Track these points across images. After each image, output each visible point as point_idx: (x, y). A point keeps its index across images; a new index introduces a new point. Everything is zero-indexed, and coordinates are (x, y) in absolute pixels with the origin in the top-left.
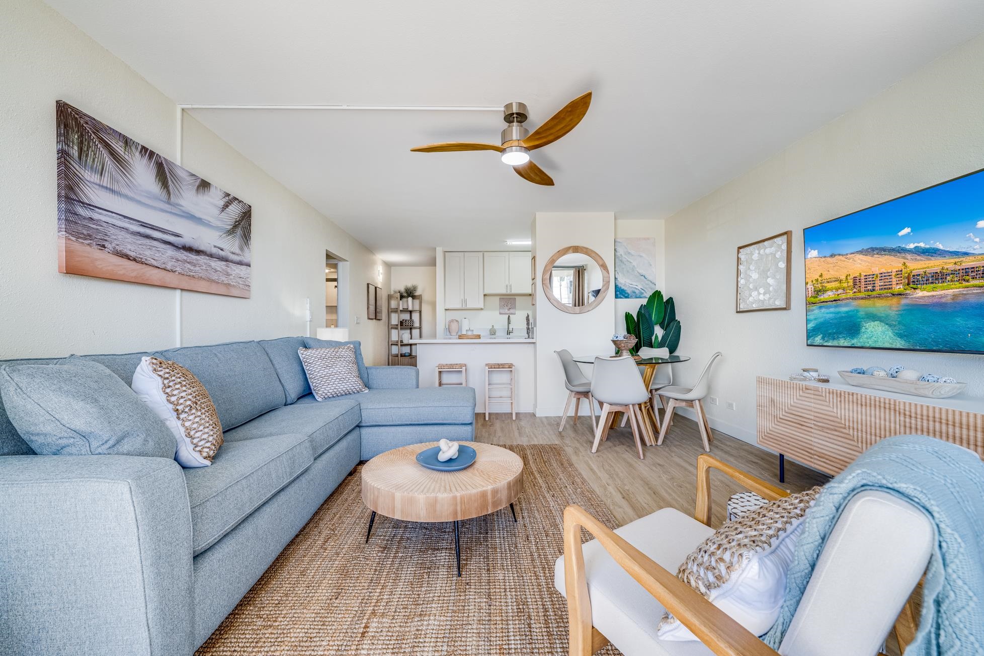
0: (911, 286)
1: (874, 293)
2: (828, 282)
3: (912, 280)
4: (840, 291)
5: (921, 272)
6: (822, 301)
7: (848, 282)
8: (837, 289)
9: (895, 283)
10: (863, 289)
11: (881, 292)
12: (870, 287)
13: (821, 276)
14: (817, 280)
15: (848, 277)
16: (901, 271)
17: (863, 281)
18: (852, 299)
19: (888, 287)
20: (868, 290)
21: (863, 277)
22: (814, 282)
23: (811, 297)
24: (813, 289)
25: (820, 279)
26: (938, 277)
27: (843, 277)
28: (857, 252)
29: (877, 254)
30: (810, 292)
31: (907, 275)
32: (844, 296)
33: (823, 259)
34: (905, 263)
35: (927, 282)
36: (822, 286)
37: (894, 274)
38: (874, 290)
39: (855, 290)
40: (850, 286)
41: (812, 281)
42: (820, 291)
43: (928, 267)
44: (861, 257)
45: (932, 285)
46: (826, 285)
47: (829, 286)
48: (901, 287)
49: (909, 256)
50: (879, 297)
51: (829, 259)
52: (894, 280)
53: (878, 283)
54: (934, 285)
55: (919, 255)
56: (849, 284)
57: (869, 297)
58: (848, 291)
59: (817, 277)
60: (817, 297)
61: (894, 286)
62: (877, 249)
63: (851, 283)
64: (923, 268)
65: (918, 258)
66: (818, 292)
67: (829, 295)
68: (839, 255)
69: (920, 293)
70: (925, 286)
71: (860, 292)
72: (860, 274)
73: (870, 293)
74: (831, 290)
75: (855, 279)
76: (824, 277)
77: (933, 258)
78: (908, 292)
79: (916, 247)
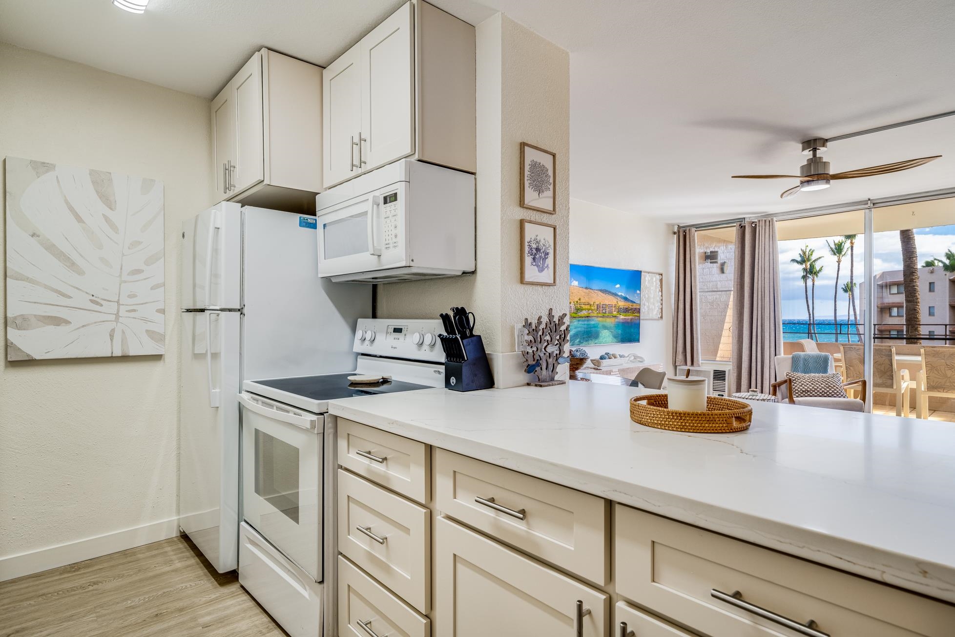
0: (619, 313)
1: (605, 315)
2: (584, 305)
3: (619, 310)
4: (590, 311)
5: (622, 307)
6: (580, 316)
7: (594, 307)
8: (589, 310)
9: (613, 310)
11: (609, 314)
12: (604, 311)
13: (580, 299)
14: (577, 302)
15: (595, 304)
16: (616, 305)
17: (601, 307)
18: (596, 317)
19: (611, 312)
20: (603, 313)
21: (601, 305)
24: (574, 308)
26: (627, 310)
27: (592, 303)
28: (599, 290)
29: (607, 294)
30: (572, 310)
31: (618, 307)
32: (592, 315)
33: (581, 289)
34: (617, 302)
35: (624, 312)
36: (580, 307)
37: (613, 306)
38: (605, 313)
39: (597, 312)
41: (574, 302)
42: (579, 309)
43: (624, 305)
44: (600, 293)
47: (584, 307)
48: (616, 313)
49: (619, 299)
50: (608, 317)
51: (585, 290)
53: (607, 310)
54: (626, 314)
55: (622, 299)
57: (603, 317)
58: (594, 312)
59: (577, 299)
60: (577, 314)
61: (613, 312)
62: (607, 291)
63: (596, 308)
66: (578, 310)
67: (584, 313)
68: (590, 289)
69: (622, 317)
70: (623, 314)
71: (600, 313)
72: (600, 303)
74: (585, 309)
75: (598, 305)
76: (582, 301)
77: (626, 302)
78: (618, 315)
79: (621, 295)
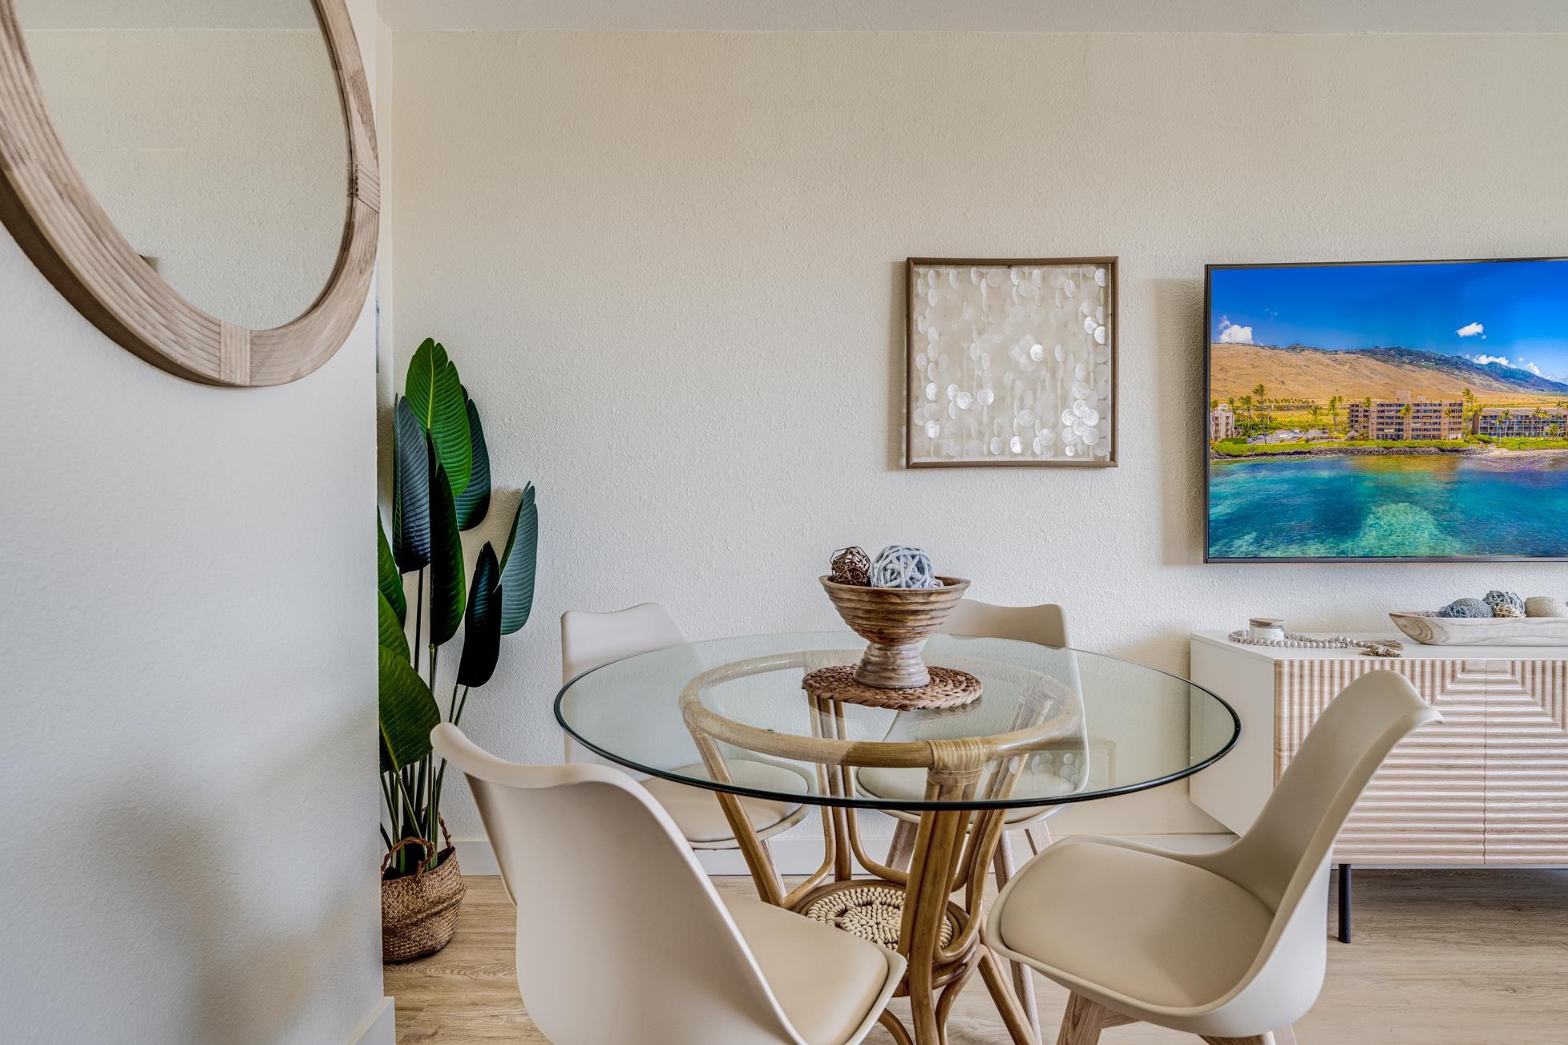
0: (1480, 436)
1: (1399, 444)
2: (1281, 409)
3: (1481, 424)
4: (1312, 433)
5: (1500, 411)
6: (1260, 451)
7: (1335, 415)
8: (1305, 428)
9: (1446, 427)
10: (1373, 433)
11: (1417, 442)
12: (1390, 431)
13: (1260, 391)
14: (1248, 400)
15: (1337, 404)
16: (1461, 405)
17: (1374, 415)
18: (1346, 452)
19: (1432, 433)
20: (1385, 437)
21: (1373, 408)
22: (1237, 404)
23: (1227, 439)
24: (1232, 421)
25: (1255, 399)
26: (1529, 425)
27: (1324, 402)
28: (1364, 352)
29: (1411, 363)
30: (1222, 428)
31: (1471, 414)
32: (1323, 445)
33: (1269, 352)
34: (1468, 392)
35: (1509, 431)
36: (1263, 417)
37: (1445, 409)
38: (1399, 437)
39: (1353, 433)
40: (1341, 424)
41: (1232, 402)
42: (1254, 427)
43: (1513, 405)
44: (1372, 362)
45: (1518, 439)
46: (1274, 414)
47: (1280, 417)
48: (1460, 436)
49: (1478, 379)
50: (1411, 452)
51: (1286, 356)
52: (1445, 421)
53: (1410, 424)
54: (1522, 439)
55: (1496, 380)
56: (1338, 419)
57: (1388, 452)
58: (1335, 434)
59: (1247, 391)
60: (1244, 442)
61: (1444, 433)
62: (1410, 353)
63: (1344, 416)
64: (1503, 406)
65: (1495, 384)
66: (1247, 429)
67: (1281, 439)
68: (1316, 350)
69: (1495, 452)
70: (1505, 439)
71: (1366, 438)
72: (1368, 400)
73: (1389, 443)
74: (1289, 427)
75: (1354, 408)
76: (1269, 395)
77: (1521, 390)
78: (1472, 446)
79: (1491, 364)
